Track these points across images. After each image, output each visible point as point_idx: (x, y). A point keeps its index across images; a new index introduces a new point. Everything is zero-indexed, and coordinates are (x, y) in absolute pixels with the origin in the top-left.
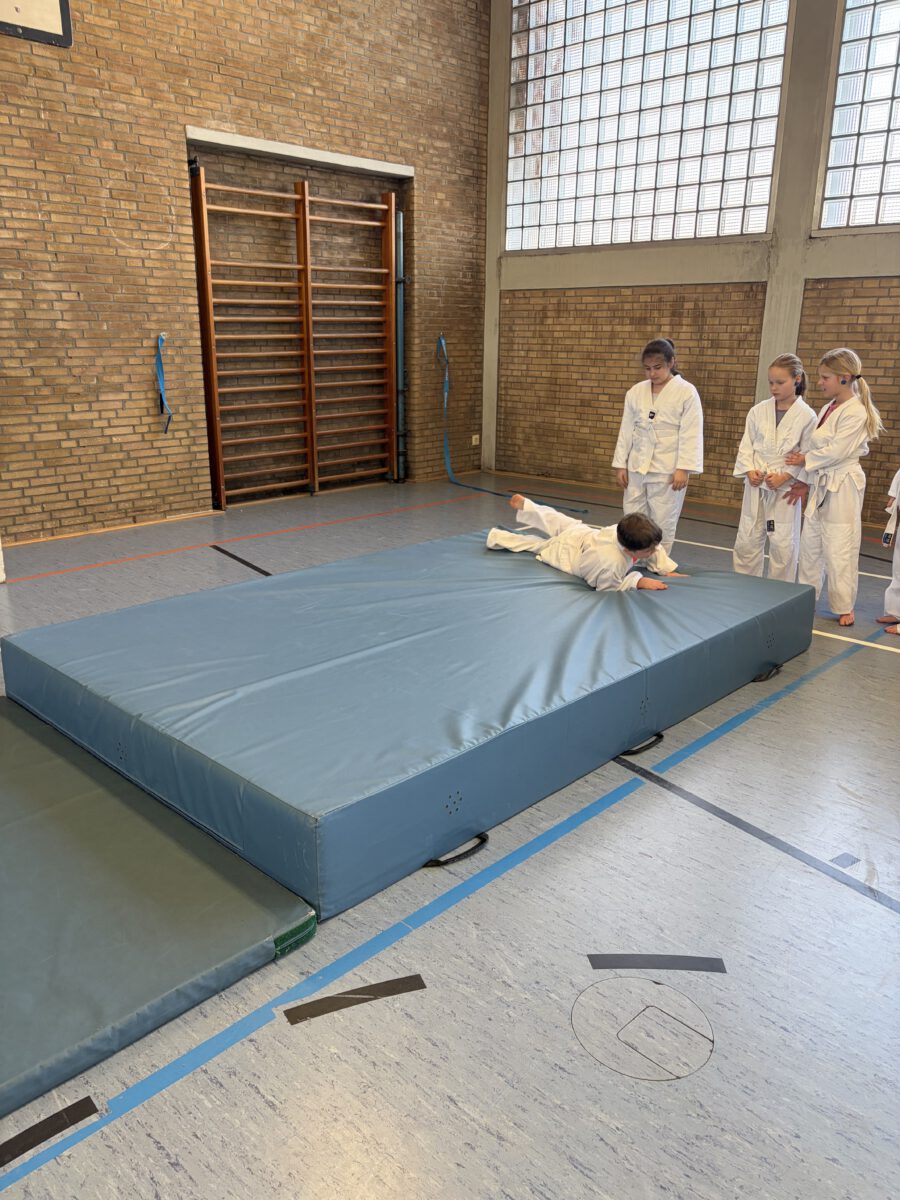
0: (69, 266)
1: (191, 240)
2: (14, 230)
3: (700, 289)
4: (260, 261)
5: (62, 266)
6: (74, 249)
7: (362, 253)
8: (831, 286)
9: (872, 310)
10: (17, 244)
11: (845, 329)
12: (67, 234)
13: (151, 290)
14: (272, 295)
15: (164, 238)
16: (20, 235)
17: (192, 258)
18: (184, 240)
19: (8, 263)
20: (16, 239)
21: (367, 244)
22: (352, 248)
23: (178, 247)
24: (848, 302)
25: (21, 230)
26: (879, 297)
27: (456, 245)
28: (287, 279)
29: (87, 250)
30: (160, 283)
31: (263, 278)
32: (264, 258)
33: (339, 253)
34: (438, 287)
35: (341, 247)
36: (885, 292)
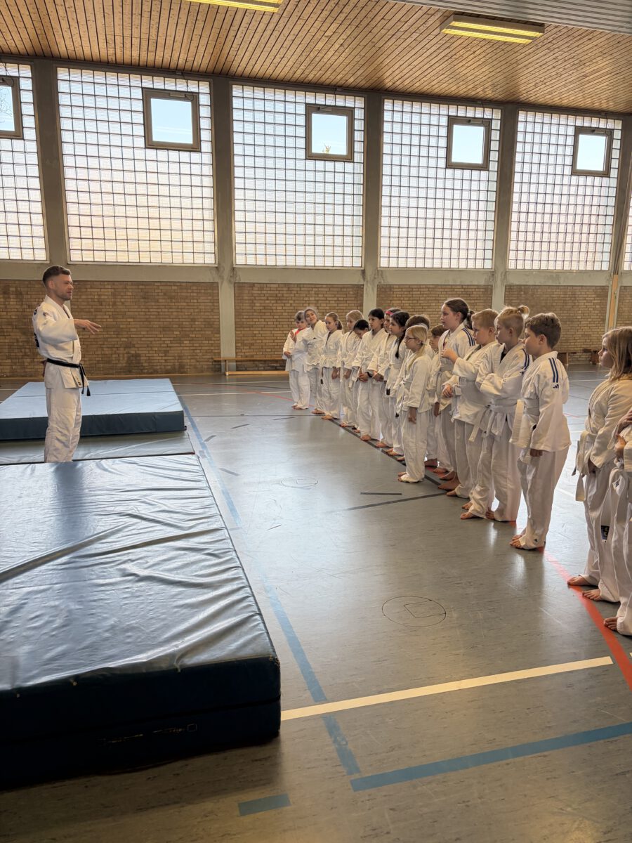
3: (17, 282)
8: (81, 284)
9: (100, 293)
11: (90, 300)
24: (89, 290)
36: (102, 287)
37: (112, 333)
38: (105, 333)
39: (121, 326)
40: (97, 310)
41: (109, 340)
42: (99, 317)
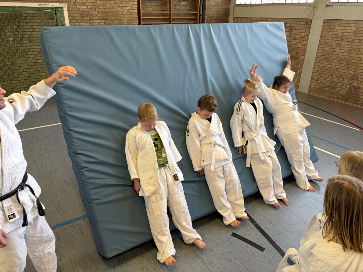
0: (102, 15)
1: (136, 6)
2: (87, 6)
3: (292, 20)
4: (157, 11)
5: (100, 15)
6: (103, 10)
7: (190, 7)
8: (332, 22)
9: (343, 31)
10: (88, 9)
11: (334, 36)
12: (102, 6)
13: (125, 21)
14: (161, 21)
15: (128, 6)
16: (89, 7)
17: (137, 11)
18: (134, 6)
19: (86, 15)
20: (87, 8)
21: (191, 4)
22: (187, 5)
23: (132, 8)
24: (336, 27)
25: (89, 5)
26: (346, 27)
27: (220, 3)
28: (166, 16)
29: (107, 10)
30: (127, 19)
31: (158, 16)
32: (159, 9)
33: (182, 7)
34: (213, 16)
35: (183, 5)
36: (348, 25)
37: (344, 65)
38: (338, 64)
39: (352, 61)
40: (338, 45)
41: (339, 70)
42: (337, 50)
